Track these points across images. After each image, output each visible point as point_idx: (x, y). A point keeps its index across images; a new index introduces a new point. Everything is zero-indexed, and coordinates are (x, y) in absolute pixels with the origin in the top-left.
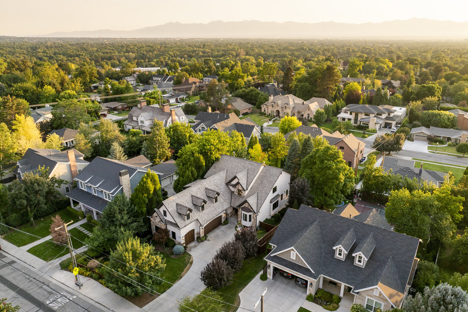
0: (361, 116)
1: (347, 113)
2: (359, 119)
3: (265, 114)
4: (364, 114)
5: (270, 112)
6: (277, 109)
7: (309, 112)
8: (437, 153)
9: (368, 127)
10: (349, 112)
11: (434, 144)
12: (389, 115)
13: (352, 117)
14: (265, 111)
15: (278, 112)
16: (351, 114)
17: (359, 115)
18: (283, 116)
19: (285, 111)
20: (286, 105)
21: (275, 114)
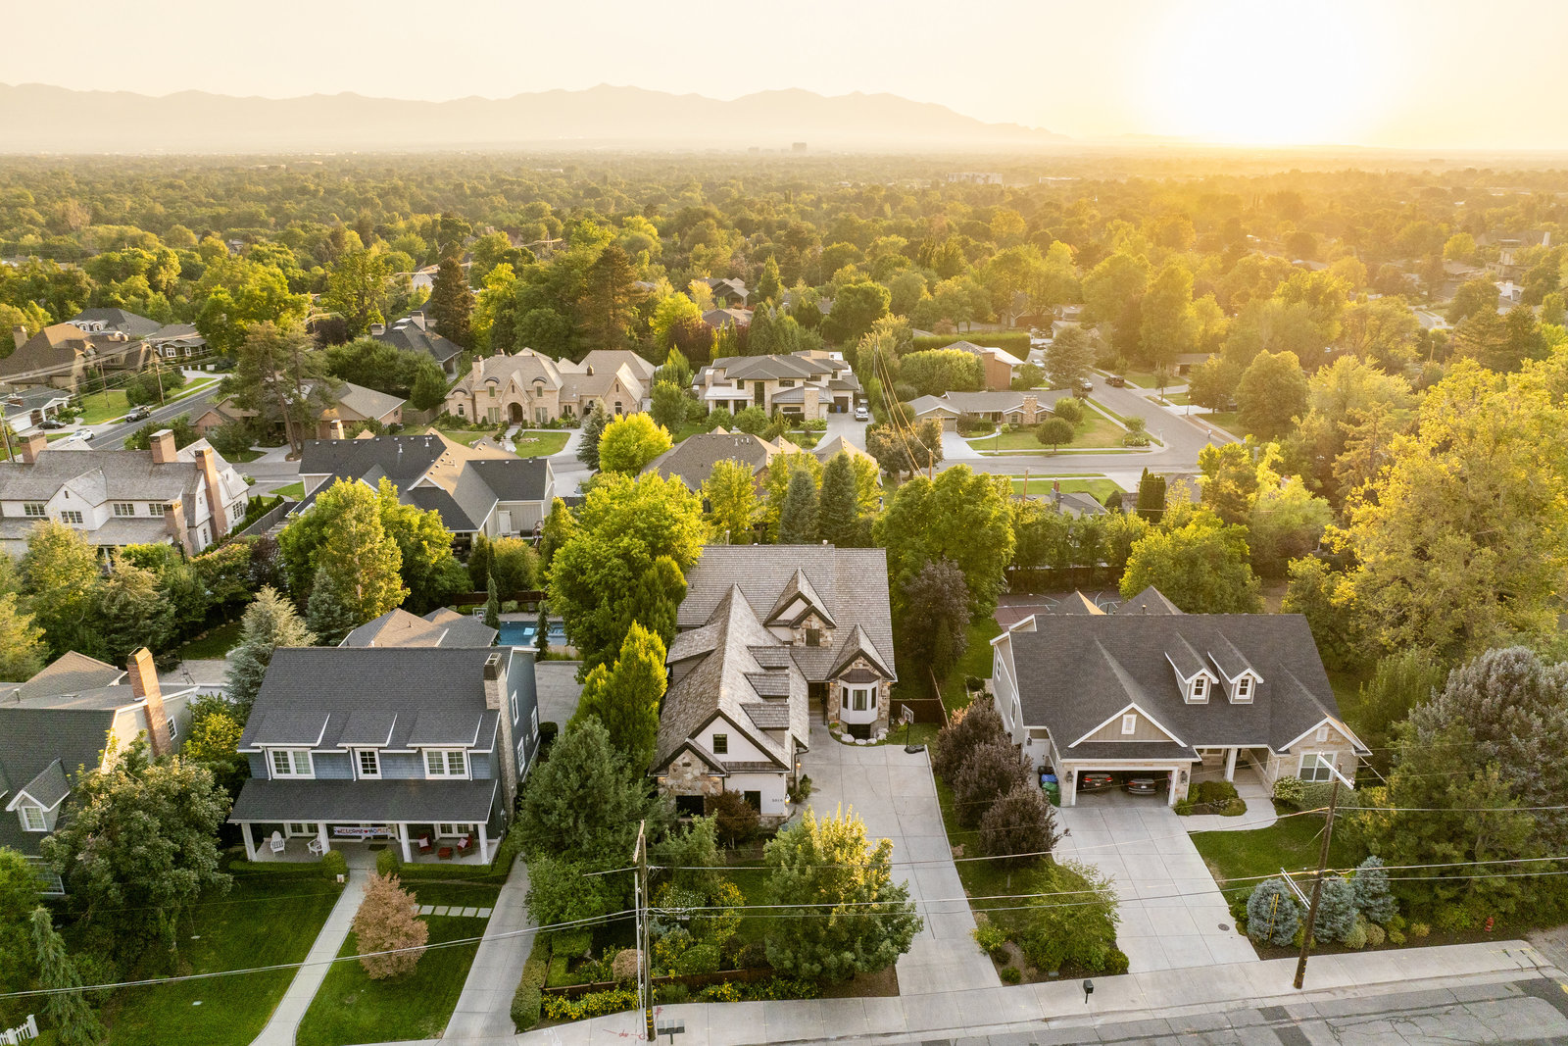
0: (772, 389)
1: (730, 385)
2: (767, 397)
3: (465, 422)
4: (777, 383)
5: (482, 412)
6: (512, 398)
7: (619, 397)
8: (1000, 455)
9: (802, 417)
10: (734, 383)
11: (973, 434)
12: (835, 375)
13: (748, 393)
14: (461, 412)
15: (516, 410)
16: (741, 385)
17: (767, 385)
18: (534, 420)
19: (539, 402)
20: (540, 384)
21: (506, 418)
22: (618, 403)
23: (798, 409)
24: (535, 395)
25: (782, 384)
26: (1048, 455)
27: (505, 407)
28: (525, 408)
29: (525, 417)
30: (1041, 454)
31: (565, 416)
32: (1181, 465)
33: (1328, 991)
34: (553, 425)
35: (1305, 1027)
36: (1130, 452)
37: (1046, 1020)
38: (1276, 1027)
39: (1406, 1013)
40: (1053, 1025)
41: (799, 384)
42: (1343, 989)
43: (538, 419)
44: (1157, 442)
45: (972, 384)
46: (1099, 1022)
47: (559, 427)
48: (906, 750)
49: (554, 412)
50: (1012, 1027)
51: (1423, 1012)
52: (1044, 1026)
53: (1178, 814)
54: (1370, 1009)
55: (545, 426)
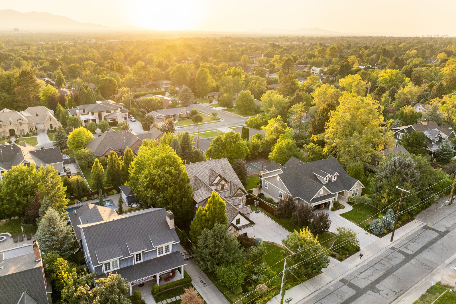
1: (89, 114)
4: (105, 112)
6: (10, 127)
9: (117, 122)
15: (12, 131)
16: (93, 114)
17: (102, 113)
18: (19, 134)
19: (21, 128)
20: (21, 121)
21: (8, 135)
22: (51, 125)
23: (115, 120)
24: (19, 125)
25: (107, 112)
26: (197, 125)
27: (8, 131)
28: (16, 130)
29: (16, 134)
30: (194, 125)
31: (31, 131)
32: (232, 124)
33: (397, 241)
34: (28, 135)
35: (400, 249)
36: (215, 122)
37: (356, 266)
38: (396, 251)
39: (413, 240)
40: (359, 266)
41: (112, 112)
42: (398, 239)
43: (21, 134)
44: (221, 119)
45: (160, 107)
46: (366, 262)
47: (31, 136)
48: (256, 213)
49: (27, 131)
50: (352, 270)
51: (415, 239)
52: (357, 268)
53: (333, 211)
54: (407, 242)
55: (24, 136)
